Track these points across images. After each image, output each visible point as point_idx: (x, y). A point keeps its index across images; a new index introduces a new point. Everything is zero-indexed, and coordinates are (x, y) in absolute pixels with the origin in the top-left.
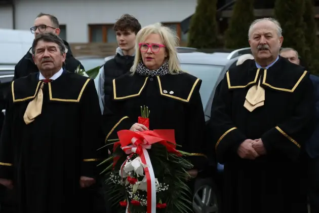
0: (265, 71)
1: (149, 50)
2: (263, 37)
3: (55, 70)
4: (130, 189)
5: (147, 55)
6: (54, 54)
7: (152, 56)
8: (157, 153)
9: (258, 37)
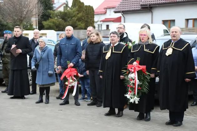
0: (174, 43)
1: (143, 37)
2: (174, 32)
3: (115, 43)
4: (130, 82)
5: (142, 38)
6: (115, 38)
7: (143, 38)
8: (140, 73)
9: (173, 32)
